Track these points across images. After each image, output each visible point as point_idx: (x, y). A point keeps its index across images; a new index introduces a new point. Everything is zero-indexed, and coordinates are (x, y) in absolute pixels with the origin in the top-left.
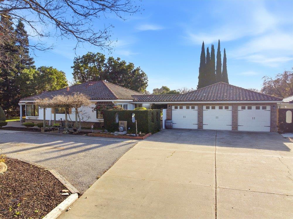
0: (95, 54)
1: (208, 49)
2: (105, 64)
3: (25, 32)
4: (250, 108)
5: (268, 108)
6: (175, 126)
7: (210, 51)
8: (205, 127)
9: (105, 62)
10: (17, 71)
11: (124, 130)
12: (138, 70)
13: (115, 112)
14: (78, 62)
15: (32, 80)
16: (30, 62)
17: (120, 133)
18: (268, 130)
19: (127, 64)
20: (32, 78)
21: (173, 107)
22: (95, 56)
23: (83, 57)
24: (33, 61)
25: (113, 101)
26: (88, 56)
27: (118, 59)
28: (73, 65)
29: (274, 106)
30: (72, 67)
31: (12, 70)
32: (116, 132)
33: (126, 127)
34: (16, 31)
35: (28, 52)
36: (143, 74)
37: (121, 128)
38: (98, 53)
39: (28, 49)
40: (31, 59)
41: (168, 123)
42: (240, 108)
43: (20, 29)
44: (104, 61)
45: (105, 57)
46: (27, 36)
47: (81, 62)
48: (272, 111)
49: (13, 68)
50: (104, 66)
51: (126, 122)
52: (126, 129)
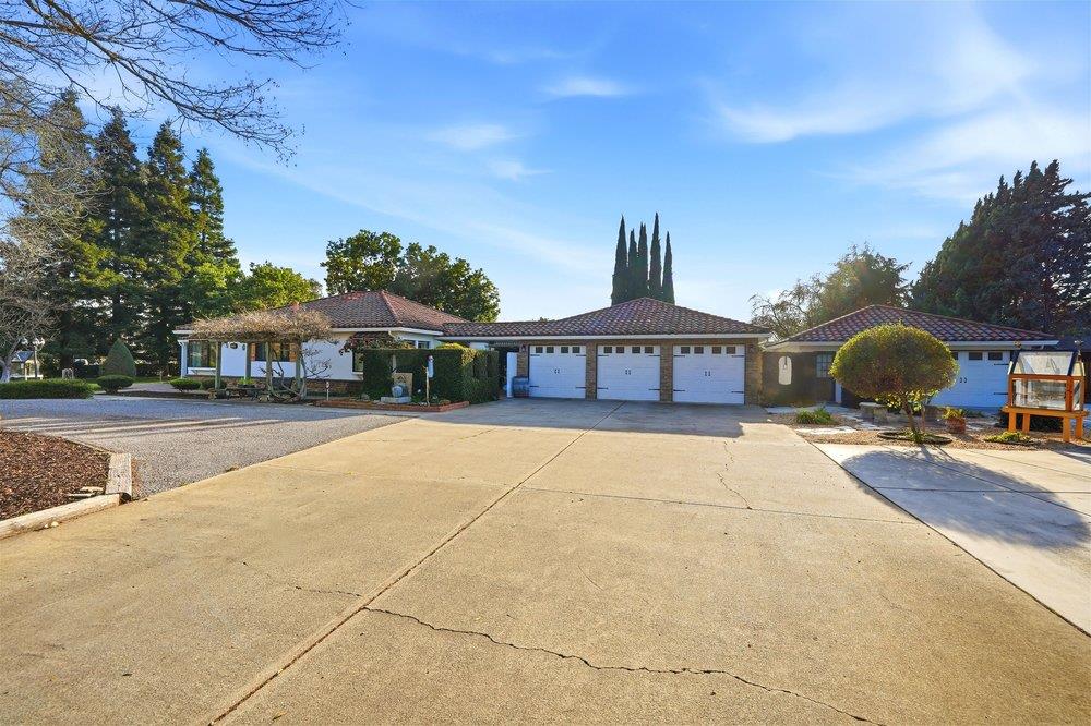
0: (378, 235)
1: (632, 233)
2: (399, 260)
3: (216, 181)
4: (699, 351)
5: (740, 350)
6: (536, 393)
7: (637, 239)
8: (601, 395)
9: (399, 256)
10: (190, 269)
11: (405, 393)
12: (478, 275)
13: (390, 355)
14: (339, 253)
15: (221, 289)
16: (224, 250)
17: (393, 400)
18: (739, 399)
19: (452, 262)
20: (223, 284)
21: (533, 349)
22: (378, 239)
23: (350, 241)
24: (232, 248)
25: (389, 330)
26: (358, 238)
27: (432, 249)
28: (326, 259)
29: (751, 346)
30: (323, 265)
31: (176, 266)
32: (383, 399)
33: (411, 387)
34: (193, 177)
35: (220, 227)
36: (489, 283)
37: (397, 388)
38: (385, 235)
39: (221, 221)
40: (228, 244)
41: (519, 383)
42: (677, 350)
43: (203, 173)
44: (399, 252)
45: (401, 243)
46: (219, 190)
47: (345, 253)
48: (748, 358)
49: (180, 261)
50: (398, 263)
51: (409, 376)
52: (410, 391)
